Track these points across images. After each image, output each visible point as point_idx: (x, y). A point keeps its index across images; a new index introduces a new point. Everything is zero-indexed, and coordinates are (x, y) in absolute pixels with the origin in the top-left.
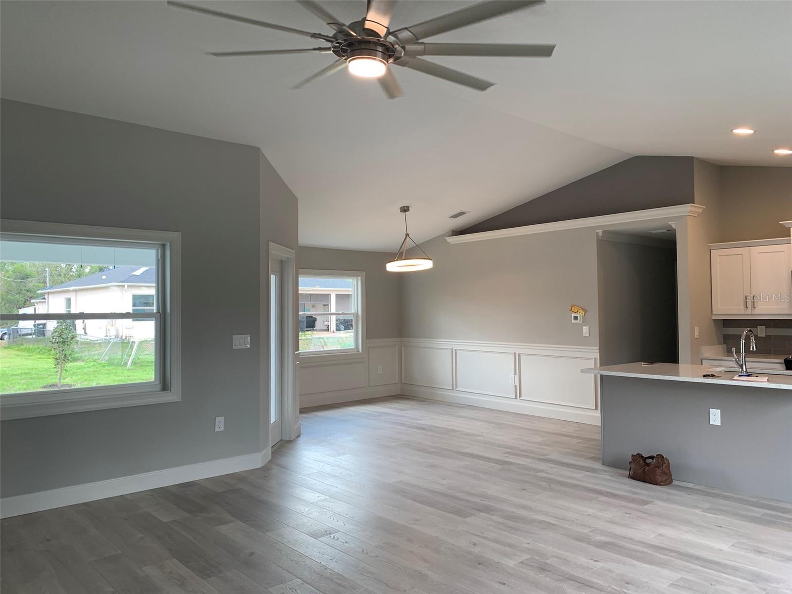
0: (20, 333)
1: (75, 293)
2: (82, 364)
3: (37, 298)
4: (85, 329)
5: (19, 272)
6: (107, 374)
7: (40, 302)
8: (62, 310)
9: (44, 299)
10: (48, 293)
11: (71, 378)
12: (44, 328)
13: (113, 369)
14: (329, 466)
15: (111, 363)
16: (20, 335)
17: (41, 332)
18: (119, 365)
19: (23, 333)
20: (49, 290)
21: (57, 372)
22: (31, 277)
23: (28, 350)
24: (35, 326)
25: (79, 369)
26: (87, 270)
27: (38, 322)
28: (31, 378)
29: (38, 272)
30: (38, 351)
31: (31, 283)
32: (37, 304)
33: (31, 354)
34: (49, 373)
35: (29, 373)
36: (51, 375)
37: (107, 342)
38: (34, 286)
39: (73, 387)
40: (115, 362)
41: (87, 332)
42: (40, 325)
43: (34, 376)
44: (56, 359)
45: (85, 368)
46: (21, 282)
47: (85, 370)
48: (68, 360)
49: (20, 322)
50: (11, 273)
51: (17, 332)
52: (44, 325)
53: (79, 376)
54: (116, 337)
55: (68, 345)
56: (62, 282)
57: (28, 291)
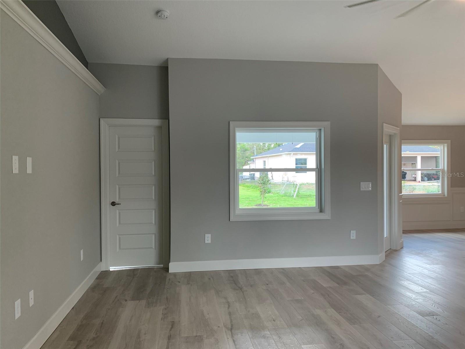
0: (244, 178)
1: (267, 158)
2: (272, 195)
3: (250, 161)
4: (272, 177)
5: (242, 148)
6: (284, 201)
7: (252, 163)
8: (262, 167)
9: (254, 161)
10: (255, 158)
11: (267, 202)
12: (254, 176)
13: (287, 198)
14: (427, 270)
15: (285, 195)
16: (244, 179)
17: (253, 178)
18: (290, 196)
19: (245, 178)
20: (256, 157)
21: (261, 198)
22: (248, 150)
23: (248, 187)
24: (250, 175)
25: (271, 197)
26: (272, 146)
27: (251, 173)
28: (250, 201)
29: (250, 148)
30: (252, 187)
31: (248, 153)
32: (251, 164)
33: (249, 189)
34: (257, 199)
35: (249, 198)
36: (258, 200)
37: (283, 184)
38: (249, 155)
39: (269, 207)
40: (288, 194)
41: (273, 178)
42: (252, 174)
43: (251, 199)
44: (261, 192)
45: (273, 197)
46: (243, 153)
47: (273, 198)
48: (266, 192)
49: (244, 173)
50: (239, 149)
51: (243, 178)
52: (254, 174)
53: (271, 201)
54: (288, 181)
55: (266, 185)
56: (261, 153)
57: (246, 157)
